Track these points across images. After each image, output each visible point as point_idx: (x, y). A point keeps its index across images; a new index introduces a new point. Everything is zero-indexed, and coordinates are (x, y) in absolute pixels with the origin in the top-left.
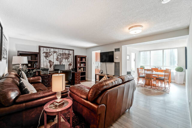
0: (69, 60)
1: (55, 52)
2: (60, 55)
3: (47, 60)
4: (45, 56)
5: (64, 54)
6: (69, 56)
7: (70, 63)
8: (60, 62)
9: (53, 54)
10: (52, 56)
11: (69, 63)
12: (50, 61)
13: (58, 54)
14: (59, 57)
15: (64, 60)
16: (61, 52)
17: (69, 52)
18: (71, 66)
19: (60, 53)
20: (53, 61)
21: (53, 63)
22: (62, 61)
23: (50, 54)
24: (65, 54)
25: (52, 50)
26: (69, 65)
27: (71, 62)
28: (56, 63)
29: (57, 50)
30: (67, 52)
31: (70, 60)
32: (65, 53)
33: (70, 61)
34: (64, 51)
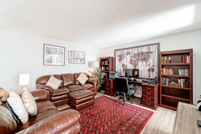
0: (148, 62)
1: (128, 53)
2: (135, 56)
3: (120, 63)
4: (119, 60)
5: (140, 54)
6: (149, 56)
7: (151, 66)
8: (135, 66)
9: (126, 56)
10: (125, 59)
11: (148, 68)
12: (123, 65)
13: (131, 55)
14: (134, 59)
15: (140, 63)
16: (135, 51)
17: (149, 48)
18: (153, 72)
19: (135, 54)
20: (126, 65)
21: (127, 66)
22: (137, 64)
23: (123, 56)
24: (142, 53)
25: (125, 51)
26: (149, 70)
27: (153, 66)
28: (130, 67)
29: (130, 50)
30: (145, 50)
31: (151, 62)
32: (142, 51)
33: (151, 64)
34: (140, 50)
